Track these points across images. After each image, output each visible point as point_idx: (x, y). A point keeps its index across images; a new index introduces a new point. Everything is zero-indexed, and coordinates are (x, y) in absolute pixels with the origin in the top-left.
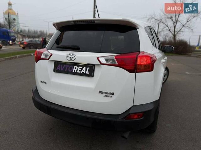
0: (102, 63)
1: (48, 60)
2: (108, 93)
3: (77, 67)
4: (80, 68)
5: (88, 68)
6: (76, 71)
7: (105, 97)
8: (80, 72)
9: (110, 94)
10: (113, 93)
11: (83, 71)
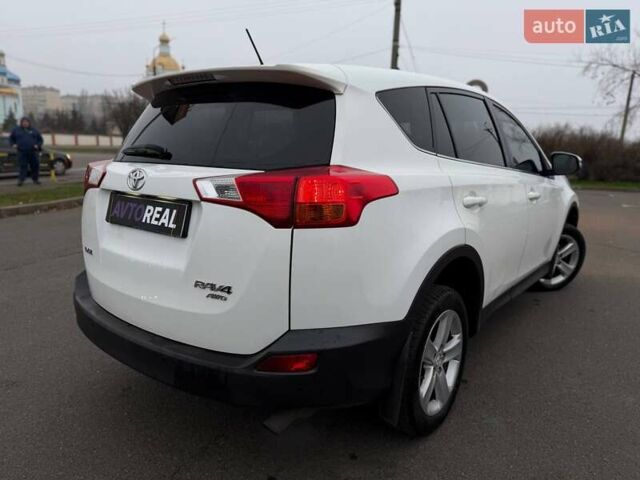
0: (204, 196)
1: (98, 189)
2: (217, 287)
3: (151, 208)
4: (158, 212)
5: (175, 211)
6: (148, 221)
7: (210, 298)
8: (156, 223)
9: (222, 290)
10: (229, 288)
11: (162, 221)
